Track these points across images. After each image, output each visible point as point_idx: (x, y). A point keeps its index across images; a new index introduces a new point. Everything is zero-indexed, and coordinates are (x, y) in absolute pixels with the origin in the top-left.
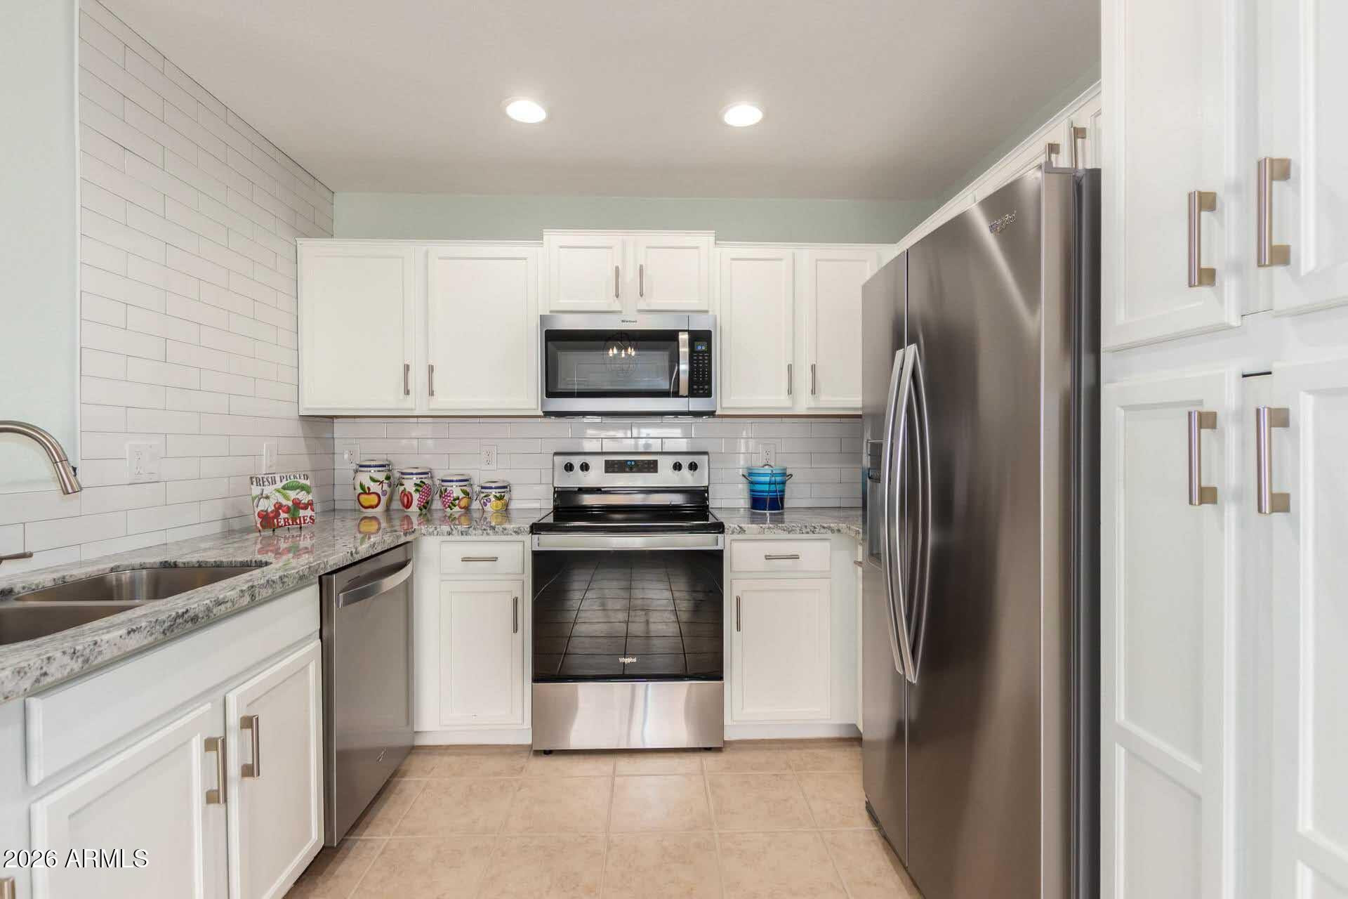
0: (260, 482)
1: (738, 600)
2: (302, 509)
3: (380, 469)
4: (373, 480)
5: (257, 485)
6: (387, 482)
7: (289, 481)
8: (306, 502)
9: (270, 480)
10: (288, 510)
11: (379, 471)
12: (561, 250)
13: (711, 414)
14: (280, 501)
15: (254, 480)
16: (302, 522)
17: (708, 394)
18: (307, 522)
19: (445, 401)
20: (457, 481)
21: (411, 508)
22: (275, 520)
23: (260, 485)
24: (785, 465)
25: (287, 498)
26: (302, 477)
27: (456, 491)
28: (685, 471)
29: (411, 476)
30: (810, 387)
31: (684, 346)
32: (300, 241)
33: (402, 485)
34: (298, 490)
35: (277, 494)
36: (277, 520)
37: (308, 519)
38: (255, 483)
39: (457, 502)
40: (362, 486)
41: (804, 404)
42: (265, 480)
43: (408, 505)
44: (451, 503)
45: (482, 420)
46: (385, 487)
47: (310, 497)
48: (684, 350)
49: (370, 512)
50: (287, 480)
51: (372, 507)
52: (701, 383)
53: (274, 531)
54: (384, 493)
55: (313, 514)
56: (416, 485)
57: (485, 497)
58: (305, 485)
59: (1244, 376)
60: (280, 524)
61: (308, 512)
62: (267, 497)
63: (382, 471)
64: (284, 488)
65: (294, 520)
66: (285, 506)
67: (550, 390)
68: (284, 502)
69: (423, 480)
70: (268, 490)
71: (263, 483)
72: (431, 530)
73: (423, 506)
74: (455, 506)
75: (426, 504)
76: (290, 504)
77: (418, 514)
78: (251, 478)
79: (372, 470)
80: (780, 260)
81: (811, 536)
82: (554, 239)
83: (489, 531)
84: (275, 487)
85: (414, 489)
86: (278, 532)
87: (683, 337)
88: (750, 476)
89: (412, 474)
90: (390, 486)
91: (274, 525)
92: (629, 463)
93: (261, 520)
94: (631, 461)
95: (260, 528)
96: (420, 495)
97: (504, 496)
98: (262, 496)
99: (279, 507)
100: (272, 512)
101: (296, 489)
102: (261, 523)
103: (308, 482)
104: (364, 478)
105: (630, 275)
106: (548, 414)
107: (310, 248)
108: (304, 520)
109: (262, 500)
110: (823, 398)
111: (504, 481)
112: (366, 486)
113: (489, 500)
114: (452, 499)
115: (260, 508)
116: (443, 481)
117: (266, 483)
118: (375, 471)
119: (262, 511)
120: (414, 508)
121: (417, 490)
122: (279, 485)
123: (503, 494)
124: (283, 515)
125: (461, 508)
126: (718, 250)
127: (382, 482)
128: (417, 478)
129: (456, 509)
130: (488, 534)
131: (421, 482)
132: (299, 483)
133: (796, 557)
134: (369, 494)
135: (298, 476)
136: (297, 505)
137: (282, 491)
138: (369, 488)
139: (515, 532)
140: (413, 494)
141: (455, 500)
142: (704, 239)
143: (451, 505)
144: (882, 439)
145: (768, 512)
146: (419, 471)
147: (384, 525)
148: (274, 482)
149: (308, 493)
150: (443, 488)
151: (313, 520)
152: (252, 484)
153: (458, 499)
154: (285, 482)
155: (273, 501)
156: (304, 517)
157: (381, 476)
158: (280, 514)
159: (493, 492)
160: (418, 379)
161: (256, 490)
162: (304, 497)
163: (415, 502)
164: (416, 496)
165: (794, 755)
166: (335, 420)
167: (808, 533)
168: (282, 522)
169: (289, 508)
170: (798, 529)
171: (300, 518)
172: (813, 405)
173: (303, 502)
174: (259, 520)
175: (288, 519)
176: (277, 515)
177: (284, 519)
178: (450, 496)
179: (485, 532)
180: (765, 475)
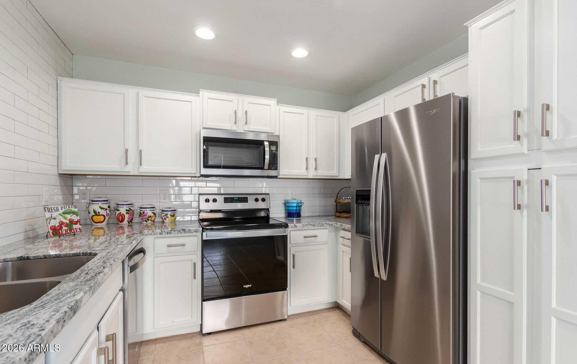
0: (50, 210)
1: (294, 255)
2: (75, 224)
3: (104, 202)
4: (101, 208)
5: (48, 212)
6: (109, 209)
7: (66, 209)
8: (76, 220)
9: (55, 209)
10: (67, 225)
11: (103, 204)
12: (209, 99)
13: (276, 177)
14: (62, 220)
15: (46, 209)
16: (75, 231)
17: (276, 169)
18: (77, 231)
19: (147, 168)
20: (149, 208)
21: (123, 222)
22: (60, 231)
23: (50, 212)
24: (301, 199)
25: (65, 218)
26: (73, 207)
27: (149, 213)
28: (260, 202)
29: (123, 206)
30: (314, 167)
31: (267, 148)
32: (59, 78)
33: (118, 210)
34: (71, 214)
35: (60, 216)
36: (61, 231)
37: (78, 230)
38: (47, 211)
39: (150, 218)
40: (95, 212)
41: (312, 174)
42: (52, 209)
43: (122, 221)
44: (147, 219)
45: (160, 178)
46: (108, 212)
47: (78, 218)
48: (267, 149)
49: (99, 225)
50: (65, 209)
51: (100, 222)
52: (274, 163)
53: (60, 237)
54: (107, 215)
55: (80, 227)
56: (127, 210)
57: (165, 215)
58: (75, 211)
59: (529, 169)
60: (63, 233)
61: (78, 226)
62: (55, 219)
63: (106, 203)
64: (64, 213)
65: (70, 230)
66: (65, 223)
67: (206, 165)
68: (64, 221)
69: (130, 208)
70: (55, 214)
71: (52, 211)
72: (151, 232)
73: (130, 221)
74: (149, 220)
75: (131, 220)
76: (68, 222)
77: (128, 225)
78: (45, 208)
79: (100, 203)
80: (303, 114)
81: (322, 227)
82: (205, 94)
83: (181, 232)
84: (58, 212)
85: (125, 212)
86: (62, 237)
87: (266, 143)
88: (286, 204)
89: (124, 205)
90: (110, 211)
91: (60, 234)
92: (235, 198)
93: (52, 231)
94: (236, 197)
95: (52, 235)
96: (129, 215)
97: (175, 214)
98: (51, 218)
99: (61, 223)
100: (58, 226)
101: (70, 214)
102: (52, 233)
103: (76, 210)
104: (96, 207)
105: (240, 114)
106: (202, 176)
107: (66, 84)
108: (76, 230)
109: (52, 220)
110: (319, 172)
111: (174, 208)
112: (97, 212)
113: (167, 217)
114: (147, 217)
115: (51, 224)
116: (141, 208)
117: (53, 211)
118: (101, 204)
119: (52, 226)
120: (126, 222)
121: (127, 213)
122: (61, 212)
123: (174, 214)
124: (64, 228)
125: (152, 221)
126: (278, 107)
127: (106, 209)
128: (126, 207)
129: (150, 222)
130: (181, 233)
131: (129, 209)
132: (72, 210)
133: (316, 236)
134: (99, 215)
135: (71, 206)
136: (72, 222)
137: (62, 215)
138: (99, 213)
139: (195, 231)
140: (125, 215)
141: (149, 217)
142: (273, 102)
143: (146, 220)
144: (370, 188)
145: (295, 219)
146: (127, 203)
147: (107, 232)
148: (58, 210)
149: (77, 215)
150: (141, 212)
151: (81, 230)
152: (45, 211)
153: (151, 217)
154: (64, 210)
155: (58, 221)
156: (76, 229)
157: (106, 206)
158: (62, 228)
159: (169, 213)
160: (133, 156)
161: (48, 215)
162: (75, 218)
163: (126, 219)
164: (127, 216)
165: (316, 317)
166: (74, 177)
167: (320, 226)
168: (64, 232)
169: (67, 224)
170: (317, 225)
171: (74, 229)
172: (315, 174)
173: (74, 220)
174: (51, 231)
175: (67, 230)
176: (61, 228)
177: (65, 230)
178: (146, 216)
179: (179, 232)
180: (294, 203)
